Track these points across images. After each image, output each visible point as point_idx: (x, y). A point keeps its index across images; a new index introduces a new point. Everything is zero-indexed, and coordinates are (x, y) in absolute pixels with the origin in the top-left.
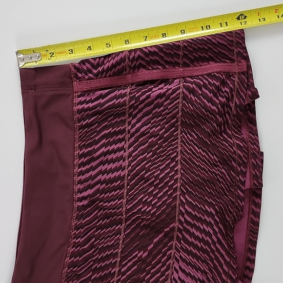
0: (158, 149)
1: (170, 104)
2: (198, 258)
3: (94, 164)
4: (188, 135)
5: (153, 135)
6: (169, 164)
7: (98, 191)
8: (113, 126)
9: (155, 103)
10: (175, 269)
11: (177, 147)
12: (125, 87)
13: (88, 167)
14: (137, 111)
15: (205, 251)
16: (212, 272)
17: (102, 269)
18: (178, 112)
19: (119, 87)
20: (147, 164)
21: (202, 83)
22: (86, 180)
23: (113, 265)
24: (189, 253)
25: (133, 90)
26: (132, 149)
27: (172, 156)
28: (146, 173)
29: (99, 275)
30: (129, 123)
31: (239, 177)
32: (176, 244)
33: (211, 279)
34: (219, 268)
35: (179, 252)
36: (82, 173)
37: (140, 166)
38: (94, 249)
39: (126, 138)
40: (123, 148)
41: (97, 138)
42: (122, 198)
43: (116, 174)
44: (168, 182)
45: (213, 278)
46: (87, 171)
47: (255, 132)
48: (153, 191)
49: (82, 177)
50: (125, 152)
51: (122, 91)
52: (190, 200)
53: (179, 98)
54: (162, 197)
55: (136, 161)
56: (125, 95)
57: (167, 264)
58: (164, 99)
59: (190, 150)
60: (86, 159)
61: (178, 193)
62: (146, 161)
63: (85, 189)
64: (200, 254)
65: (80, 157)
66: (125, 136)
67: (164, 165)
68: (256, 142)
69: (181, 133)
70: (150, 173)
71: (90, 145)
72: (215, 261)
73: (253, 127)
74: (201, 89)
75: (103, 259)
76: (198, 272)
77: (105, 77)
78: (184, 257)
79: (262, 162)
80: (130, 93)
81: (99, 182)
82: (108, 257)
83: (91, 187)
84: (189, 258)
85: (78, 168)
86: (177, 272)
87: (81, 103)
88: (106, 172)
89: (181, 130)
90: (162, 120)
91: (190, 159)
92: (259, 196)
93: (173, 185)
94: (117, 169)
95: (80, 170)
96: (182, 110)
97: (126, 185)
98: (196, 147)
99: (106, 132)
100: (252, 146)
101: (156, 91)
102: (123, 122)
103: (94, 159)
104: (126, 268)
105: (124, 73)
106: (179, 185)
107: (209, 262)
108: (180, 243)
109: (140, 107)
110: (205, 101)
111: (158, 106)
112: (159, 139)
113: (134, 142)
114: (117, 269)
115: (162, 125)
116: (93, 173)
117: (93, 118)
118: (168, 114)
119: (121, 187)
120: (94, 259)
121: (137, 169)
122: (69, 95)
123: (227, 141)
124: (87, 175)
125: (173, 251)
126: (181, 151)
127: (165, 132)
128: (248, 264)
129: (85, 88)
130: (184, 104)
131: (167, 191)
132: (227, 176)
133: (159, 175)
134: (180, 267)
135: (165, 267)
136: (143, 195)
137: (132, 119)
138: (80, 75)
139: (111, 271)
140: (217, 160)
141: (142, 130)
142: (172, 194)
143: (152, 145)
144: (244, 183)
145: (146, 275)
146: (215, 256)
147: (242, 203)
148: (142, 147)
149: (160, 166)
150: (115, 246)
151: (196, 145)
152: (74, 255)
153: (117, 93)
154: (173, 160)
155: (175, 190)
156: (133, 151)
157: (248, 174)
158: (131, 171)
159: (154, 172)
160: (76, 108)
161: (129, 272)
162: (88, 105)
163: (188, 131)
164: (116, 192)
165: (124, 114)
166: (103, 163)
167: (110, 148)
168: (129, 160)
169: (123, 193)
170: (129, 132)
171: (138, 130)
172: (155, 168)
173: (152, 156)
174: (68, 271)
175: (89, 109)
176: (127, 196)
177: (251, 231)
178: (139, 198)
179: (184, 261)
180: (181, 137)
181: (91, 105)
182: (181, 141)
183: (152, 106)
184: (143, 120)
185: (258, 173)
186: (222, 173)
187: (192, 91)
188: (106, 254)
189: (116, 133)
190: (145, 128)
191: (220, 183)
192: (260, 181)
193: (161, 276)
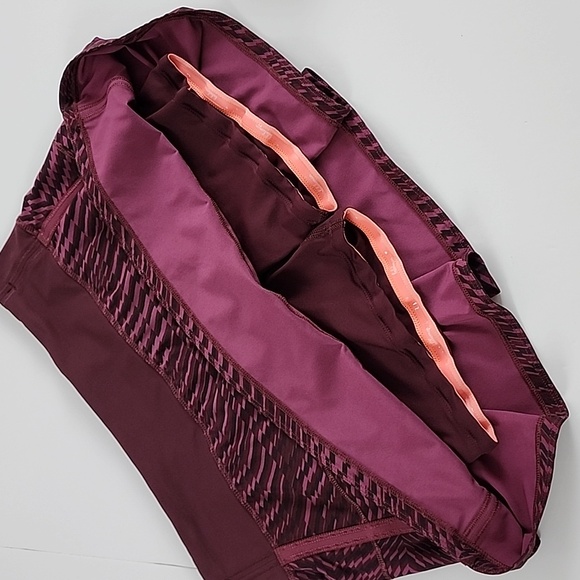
3: (136, 303)
7: (168, 329)
13: (130, 314)
22: (143, 331)
36: (129, 329)
38: (227, 403)
41: (113, 272)
46: (135, 319)
49: (135, 332)
60: (121, 306)
63: (151, 343)
65: (112, 310)
71: (112, 286)
81: (159, 317)
85: (121, 325)
95: (124, 325)
99: (117, 254)
103: (130, 298)
116: (144, 315)
120: (238, 415)
124: (139, 325)
152: (215, 434)
166: (145, 292)
174: (224, 462)
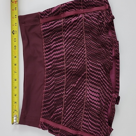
0: (76, 43)
1: (79, 24)
2: (96, 85)
3: (51, 52)
4: (88, 36)
5: (74, 38)
6: (81, 49)
7: (54, 62)
8: (57, 36)
9: (73, 24)
10: (88, 86)
11: (84, 42)
12: (61, 19)
13: (49, 53)
14: (66, 28)
15: (99, 82)
16: (102, 90)
17: (58, 92)
18: (83, 27)
19: (58, 20)
20: (72, 50)
21: (91, 15)
22: (49, 58)
23: (63, 91)
24: (93, 83)
25: (64, 20)
26: (66, 44)
27: (82, 46)
28: (72, 53)
29: (57, 95)
30: (64, 34)
31: (109, 51)
32: (87, 80)
33: (102, 93)
34: (105, 88)
35: (88, 83)
36: (47, 56)
37: (70, 51)
38: (54, 85)
39: (63, 40)
40: (62, 44)
41: (51, 41)
42: (64, 64)
43: (61, 55)
44: (82, 56)
45: (103, 92)
46: (49, 54)
47: (115, 34)
48: (76, 60)
49: (47, 57)
50: (63, 46)
51: (60, 21)
52: (91, 62)
53: (83, 21)
54: (80, 62)
55: (68, 49)
56: (61, 22)
57: (84, 88)
58: (77, 22)
59: (89, 42)
60: (48, 50)
61: (86, 59)
62: (72, 49)
63: (49, 62)
64: (97, 83)
65: (46, 49)
66: (63, 39)
67: (79, 50)
68: (115, 37)
69: (85, 36)
70: (74, 53)
71: (49, 44)
72: (103, 85)
73: (114, 31)
74: (91, 17)
75: (58, 89)
76: (97, 90)
77: (52, 16)
78: (91, 85)
79: (118, 45)
80: (63, 22)
81: (54, 58)
82: (60, 88)
83: (51, 61)
84: (93, 85)
86: (89, 91)
87: (44, 27)
88: (56, 54)
89: (85, 35)
90: (77, 31)
91: (89, 46)
92: (119, 59)
93: (84, 56)
94: (60, 53)
95: (46, 54)
96: (85, 26)
97: (65, 59)
98: (91, 41)
99: (55, 38)
100: (114, 39)
101: (73, 20)
102: (61, 34)
103: (51, 50)
104: (68, 91)
105: (60, 14)
106: (86, 56)
107: (101, 86)
108: (89, 80)
109: (67, 27)
110: (93, 21)
111: (75, 25)
112: (76, 39)
113: (67, 41)
114: (64, 92)
115: (77, 33)
116: (51, 55)
117: (49, 33)
118: (79, 28)
119: (63, 60)
120: (55, 89)
121: (69, 52)
122: (39, 25)
123: (104, 37)
124: (49, 56)
125: (86, 83)
126: (86, 43)
127: (79, 36)
128: (117, 87)
129: (45, 21)
130: (85, 23)
131: (82, 59)
132: (105, 51)
133: (78, 53)
134: (89, 89)
135: (84, 89)
136: (72, 62)
137: (65, 32)
138: (42, 16)
139: (62, 93)
140: (100, 45)
141: (69, 36)
142: (83, 60)
143: (74, 42)
144: (112, 54)
145: (76, 93)
146: (103, 83)
147: (112, 61)
148: (70, 43)
149: (78, 50)
150: (63, 83)
151: (91, 40)
152: (46, 89)
153: (58, 22)
154: (83, 47)
155: (85, 58)
156: (67, 45)
157: (113, 50)
158: (66, 53)
159: (76, 53)
160: (42, 30)
161: (70, 93)
162: (47, 28)
163: (88, 35)
164: (61, 62)
165: (61, 30)
166: (55, 51)
167: (57, 45)
168: (65, 49)
169: (64, 62)
170: (64, 37)
171: (68, 36)
172: (76, 51)
173: (74, 46)
174: (45, 95)
175: (47, 29)
176: (66, 63)
177: (117, 73)
178: (71, 64)
179: (91, 86)
180: (85, 37)
181: (48, 28)
182: (85, 39)
183: (72, 26)
184: (69, 32)
185: (117, 49)
186: (103, 50)
187: (88, 18)
188: (59, 87)
189: (59, 38)
190: (70, 35)
191: (102, 54)
192: (118, 52)
193: (82, 93)
